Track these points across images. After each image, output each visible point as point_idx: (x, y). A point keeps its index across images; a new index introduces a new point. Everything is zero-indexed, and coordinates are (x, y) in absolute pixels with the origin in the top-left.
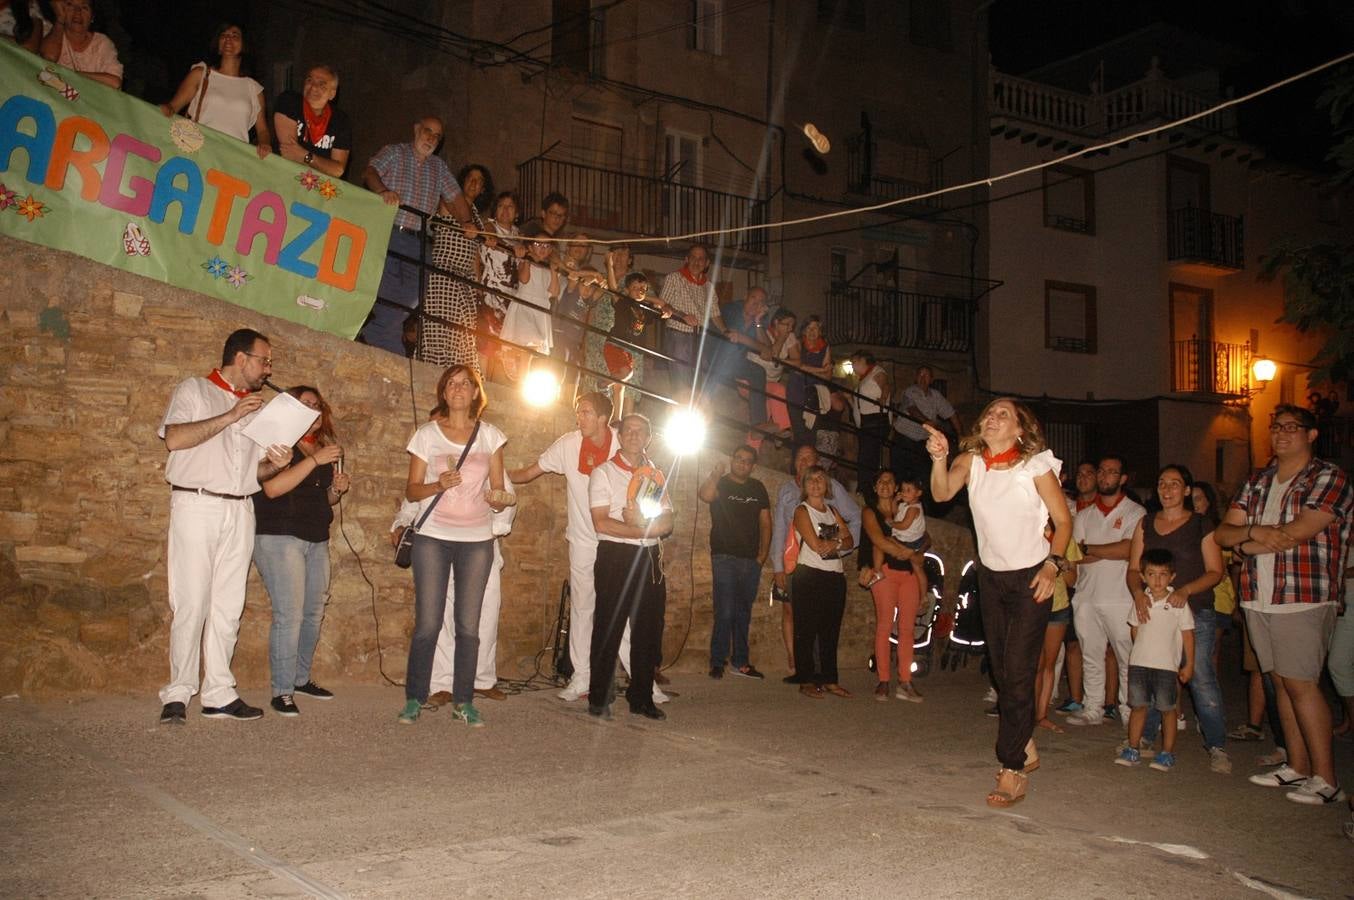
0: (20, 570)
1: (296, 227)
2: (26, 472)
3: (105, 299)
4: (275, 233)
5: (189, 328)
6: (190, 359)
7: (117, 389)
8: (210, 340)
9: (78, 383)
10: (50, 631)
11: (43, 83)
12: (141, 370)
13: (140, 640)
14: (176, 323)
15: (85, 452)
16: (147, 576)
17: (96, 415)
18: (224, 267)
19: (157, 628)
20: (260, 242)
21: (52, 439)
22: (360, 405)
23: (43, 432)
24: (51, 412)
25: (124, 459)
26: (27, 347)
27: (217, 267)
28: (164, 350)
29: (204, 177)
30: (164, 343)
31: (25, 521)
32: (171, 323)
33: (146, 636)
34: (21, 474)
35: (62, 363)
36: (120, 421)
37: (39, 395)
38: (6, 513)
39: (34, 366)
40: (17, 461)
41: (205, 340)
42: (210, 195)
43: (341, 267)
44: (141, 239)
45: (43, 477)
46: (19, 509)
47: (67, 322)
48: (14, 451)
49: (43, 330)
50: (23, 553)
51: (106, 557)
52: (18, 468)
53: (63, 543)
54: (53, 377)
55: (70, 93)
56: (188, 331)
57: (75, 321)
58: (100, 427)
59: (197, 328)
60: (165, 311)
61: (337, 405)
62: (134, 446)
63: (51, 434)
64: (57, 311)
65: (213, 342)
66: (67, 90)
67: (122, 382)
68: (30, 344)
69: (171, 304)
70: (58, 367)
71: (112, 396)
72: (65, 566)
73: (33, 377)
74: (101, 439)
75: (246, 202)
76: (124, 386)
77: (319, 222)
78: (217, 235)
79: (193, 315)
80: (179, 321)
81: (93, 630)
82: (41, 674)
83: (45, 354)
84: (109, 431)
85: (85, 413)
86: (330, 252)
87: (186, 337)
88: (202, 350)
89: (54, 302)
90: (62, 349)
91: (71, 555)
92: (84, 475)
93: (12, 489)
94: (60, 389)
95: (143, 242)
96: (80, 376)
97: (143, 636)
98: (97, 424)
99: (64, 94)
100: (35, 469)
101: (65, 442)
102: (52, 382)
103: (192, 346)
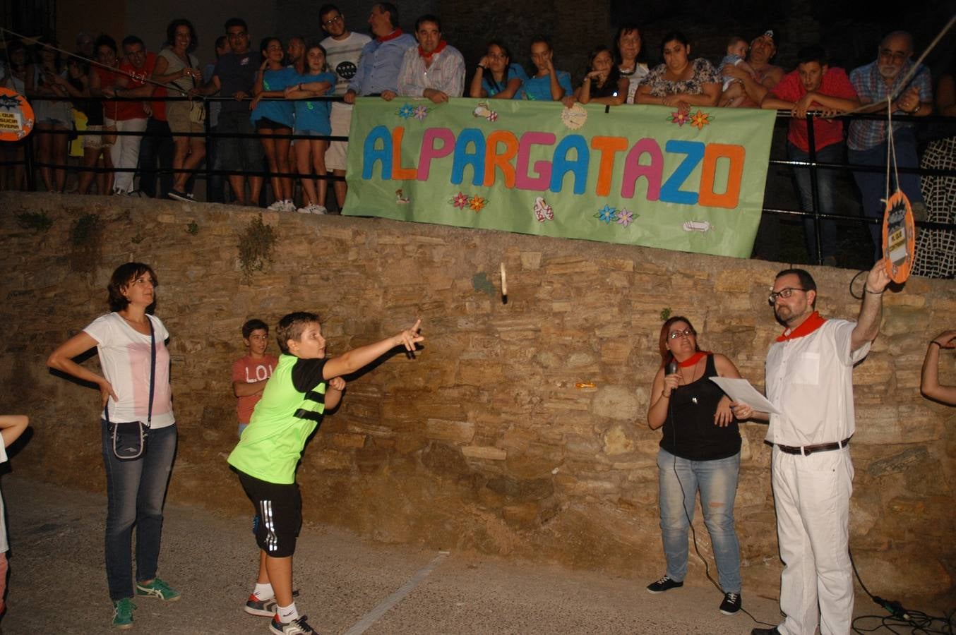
0: (469, 462)
1: (673, 162)
2: (468, 393)
3: (515, 260)
4: (654, 173)
5: (577, 270)
6: (580, 295)
7: (526, 327)
8: (595, 277)
9: (500, 326)
10: (483, 508)
11: (476, 116)
12: (546, 309)
13: (542, 523)
14: (567, 268)
15: (506, 377)
16: (555, 472)
17: (513, 348)
18: (613, 213)
19: (555, 515)
20: (642, 184)
21: (482, 369)
22: (740, 317)
23: (477, 364)
24: (483, 349)
25: (532, 380)
26: (467, 304)
27: (607, 214)
28: (559, 291)
29: (589, 144)
30: (560, 285)
31: (467, 428)
32: (562, 269)
33: (546, 520)
34: (465, 395)
35: (489, 312)
36: (529, 352)
37: (476, 337)
38: (456, 422)
39: (472, 317)
40: (462, 385)
41: (591, 278)
42: (596, 157)
43: (720, 187)
44: (546, 208)
45: (478, 396)
46: (465, 419)
47: (491, 281)
48: (461, 379)
49: (478, 290)
50: (466, 451)
51: (522, 456)
52: (462, 390)
53: (492, 445)
54: (484, 323)
55: (492, 117)
56: (576, 273)
57: (495, 280)
58: (515, 357)
59: (584, 269)
60: (557, 261)
61: (715, 320)
62: (541, 370)
63: (481, 365)
64: (482, 275)
65: (597, 279)
66: (491, 115)
67: (530, 321)
68: (469, 301)
69: (562, 253)
70: (487, 315)
71: (522, 332)
72: (496, 462)
73: (473, 325)
74: (516, 366)
75: (627, 153)
76: (530, 323)
77: (695, 152)
78: (604, 188)
79: (580, 259)
80: (569, 266)
81: (509, 511)
82: (470, 539)
83: (478, 307)
84: (521, 359)
85: (505, 347)
86: (709, 178)
87: (576, 278)
88: (589, 288)
89: (480, 269)
90: (489, 302)
91: (498, 454)
92: (509, 393)
93: (459, 406)
94: (489, 331)
95: (548, 210)
96: (501, 320)
97: (544, 520)
98: (513, 355)
99: (489, 119)
100: (473, 391)
101: (490, 370)
102: (482, 327)
103: (580, 285)
